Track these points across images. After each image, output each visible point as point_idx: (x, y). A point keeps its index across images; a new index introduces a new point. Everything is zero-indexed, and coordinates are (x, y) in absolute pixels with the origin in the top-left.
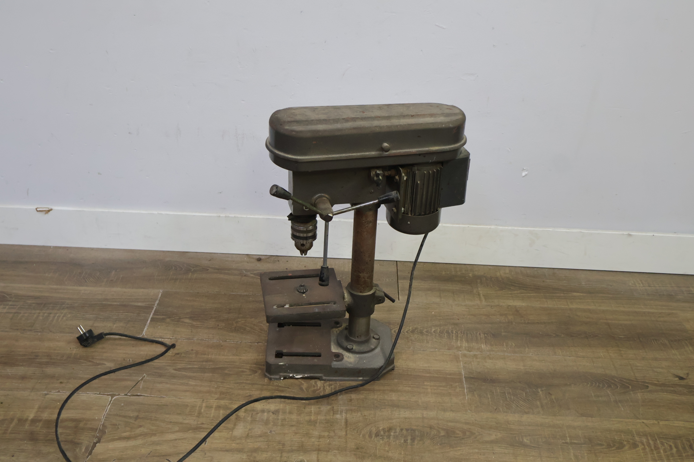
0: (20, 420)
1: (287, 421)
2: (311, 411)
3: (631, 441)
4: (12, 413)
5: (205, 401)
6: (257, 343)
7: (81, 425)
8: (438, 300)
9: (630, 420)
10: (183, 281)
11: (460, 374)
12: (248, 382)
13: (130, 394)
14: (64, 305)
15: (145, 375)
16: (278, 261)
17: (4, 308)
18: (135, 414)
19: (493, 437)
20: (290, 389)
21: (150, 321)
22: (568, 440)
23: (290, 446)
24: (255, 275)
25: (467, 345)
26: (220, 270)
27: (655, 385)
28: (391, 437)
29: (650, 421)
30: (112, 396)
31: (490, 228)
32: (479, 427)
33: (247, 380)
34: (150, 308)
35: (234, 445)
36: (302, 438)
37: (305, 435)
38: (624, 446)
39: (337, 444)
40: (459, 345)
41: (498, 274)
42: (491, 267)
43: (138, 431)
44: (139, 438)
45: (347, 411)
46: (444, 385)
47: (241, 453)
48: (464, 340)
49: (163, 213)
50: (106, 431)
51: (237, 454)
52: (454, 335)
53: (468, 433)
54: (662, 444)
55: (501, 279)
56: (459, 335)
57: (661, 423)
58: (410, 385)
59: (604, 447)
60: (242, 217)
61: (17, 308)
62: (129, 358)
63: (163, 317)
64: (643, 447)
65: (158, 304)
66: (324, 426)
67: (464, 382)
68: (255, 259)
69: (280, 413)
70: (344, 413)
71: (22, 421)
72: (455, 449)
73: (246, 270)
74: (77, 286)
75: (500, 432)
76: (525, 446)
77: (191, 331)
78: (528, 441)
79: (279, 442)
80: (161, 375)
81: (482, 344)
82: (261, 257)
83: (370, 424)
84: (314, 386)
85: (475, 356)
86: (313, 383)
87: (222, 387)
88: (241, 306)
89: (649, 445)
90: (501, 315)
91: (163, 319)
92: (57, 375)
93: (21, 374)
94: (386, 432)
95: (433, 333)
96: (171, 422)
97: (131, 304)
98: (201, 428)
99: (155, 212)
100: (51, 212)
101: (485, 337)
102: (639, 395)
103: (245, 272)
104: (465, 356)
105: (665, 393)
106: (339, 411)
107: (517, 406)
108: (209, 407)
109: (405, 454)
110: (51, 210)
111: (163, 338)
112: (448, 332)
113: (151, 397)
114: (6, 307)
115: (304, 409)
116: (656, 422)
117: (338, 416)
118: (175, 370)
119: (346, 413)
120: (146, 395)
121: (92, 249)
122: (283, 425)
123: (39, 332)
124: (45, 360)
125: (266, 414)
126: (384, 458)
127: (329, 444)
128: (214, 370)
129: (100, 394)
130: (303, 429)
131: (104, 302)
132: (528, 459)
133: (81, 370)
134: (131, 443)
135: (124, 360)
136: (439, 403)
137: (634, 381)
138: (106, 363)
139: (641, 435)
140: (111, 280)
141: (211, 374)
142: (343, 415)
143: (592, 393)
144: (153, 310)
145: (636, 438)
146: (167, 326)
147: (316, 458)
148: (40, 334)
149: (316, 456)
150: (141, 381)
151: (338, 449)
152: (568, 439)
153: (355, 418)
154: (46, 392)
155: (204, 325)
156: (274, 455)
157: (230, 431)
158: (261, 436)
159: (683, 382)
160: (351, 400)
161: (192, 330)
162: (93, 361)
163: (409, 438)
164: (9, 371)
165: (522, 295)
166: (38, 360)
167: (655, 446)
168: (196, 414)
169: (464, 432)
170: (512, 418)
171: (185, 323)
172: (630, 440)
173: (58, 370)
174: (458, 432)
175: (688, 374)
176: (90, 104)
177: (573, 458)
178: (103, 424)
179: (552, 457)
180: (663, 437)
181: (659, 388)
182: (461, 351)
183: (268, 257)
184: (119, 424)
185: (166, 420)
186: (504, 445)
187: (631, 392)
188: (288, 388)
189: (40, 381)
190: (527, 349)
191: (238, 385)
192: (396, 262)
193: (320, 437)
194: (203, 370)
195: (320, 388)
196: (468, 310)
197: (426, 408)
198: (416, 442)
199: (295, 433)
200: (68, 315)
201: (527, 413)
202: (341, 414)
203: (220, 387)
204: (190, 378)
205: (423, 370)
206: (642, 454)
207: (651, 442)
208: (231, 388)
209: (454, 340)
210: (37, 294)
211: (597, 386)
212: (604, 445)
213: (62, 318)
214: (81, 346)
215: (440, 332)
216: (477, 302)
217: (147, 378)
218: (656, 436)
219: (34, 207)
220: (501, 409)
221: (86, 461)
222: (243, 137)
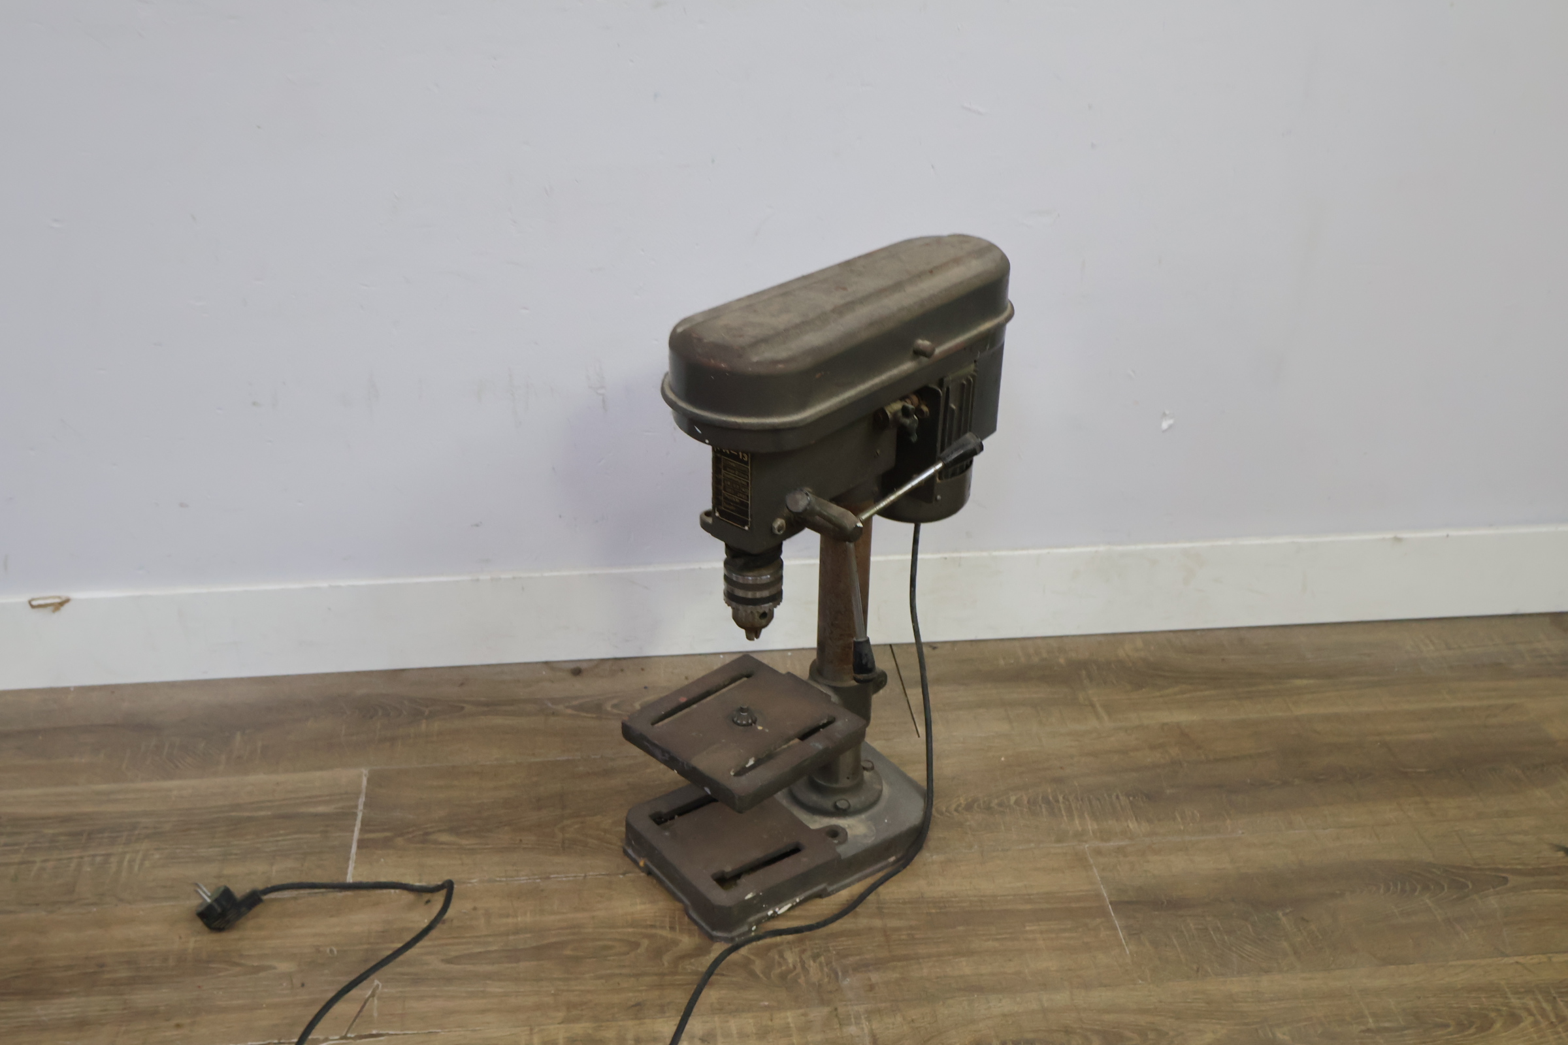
2: (788, 1023)
3: (1504, 1008)
5: (536, 1030)
6: (624, 874)
8: (1005, 727)
9: (1489, 961)
10: (411, 741)
11: (1099, 896)
12: (624, 971)
13: (353, 1036)
14: (137, 832)
15: (379, 985)
16: (622, 670)
20: (727, 976)
21: (357, 847)
22: (1371, 1023)
24: (575, 710)
25: (1096, 827)
26: (491, 706)
27: (1521, 873)
29: (1531, 957)
31: (1096, 551)
32: (1172, 1017)
33: (624, 966)
34: (347, 815)
38: (1492, 1024)
40: (1080, 829)
41: (1121, 653)
42: (1101, 639)
45: (870, 1014)
46: (1069, 926)
48: (1087, 816)
49: (342, 583)
52: (1062, 806)
53: (1152, 1035)
55: (1130, 665)
56: (1073, 806)
57: (1558, 958)
58: (994, 934)
59: (1451, 1029)
60: (531, 577)
61: (22, 851)
62: (328, 946)
63: (386, 834)
64: (1531, 1019)
65: (365, 805)
67: (1113, 914)
68: (568, 671)
69: (720, 1039)
70: (864, 1021)
73: (555, 701)
74: (158, 780)
75: (1221, 1024)
77: (460, 862)
78: (1286, 1037)
80: (417, 980)
81: (1129, 821)
82: (578, 665)
83: (929, 1040)
84: (780, 965)
85: (1120, 850)
86: (777, 957)
87: (567, 991)
88: (562, 787)
89: (1543, 1013)
90: (1153, 748)
91: (387, 839)
92: (163, 1008)
93: (72, 1015)
95: (1015, 806)
97: (302, 810)
99: (324, 584)
100: (67, 606)
101: (1131, 802)
102: (1493, 902)
103: (550, 705)
104: (1098, 852)
105: (1546, 890)
106: (852, 1016)
107: (1242, 957)
110: (67, 601)
112: (1046, 801)
113: (406, 1036)
115: (771, 1020)
116: (1543, 958)
117: (852, 1030)
118: (447, 961)
119: (869, 1020)
120: (391, 1032)
121: (172, 685)
123: (92, 904)
124: (123, 973)
128: (539, 952)
131: (233, 814)
133: (221, 989)
135: (318, 951)
136: (1069, 970)
137: (1474, 869)
138: (275, 963)
139: (1520, 993)
140: (239, 757)
141: (534, 963)
142: (862, 1024)
143: (1392, 907)
144: (355, 820)
145: (1513, 1000)
146: (400, 858)
148: (95, 909)
150: (371, 999)
152: (1370, 1020)
153: (893, 1028)
155: (488, 844)
160: (872, 988)
161: (461, 859)
162: (243, 961)
164: (45, 1010)
165: (1185, 696)
166: (107, 976)
167: (1557, 1016)
169: (1142, 1033)
170: (1237, 985)
171: (442, 843)
172: (1501, 1008)
173: (164, 996)
174: (1128, 1034)
176: (156, 343)
181: (1530, 880)
182: (1086, 842)
183: (595, 663)
187: (1475, 896)
188: (722, 974)
189: (123, 1029)
190: (1228, 821)
191: (603, 981)
192: (889, 647)
194: (513, 955)
195: (795, 968)
196: (1076, 743)
197: (1044, 987)
200: (153, 854)
201: (1267, 971)
202: (857, 1024)
203: (563, 991)
204: (489, 976)
205: (1015, 895)
206: (1535, 1036)
207: (1545, 1005)
208: (589, 991)
209: (1065, 818)
210: (65, 810)
211: (1399, 890)
212: (1447, 1026)
213: (141, 864)
214: (206, 929)
215: (1029, 802)
216: (1093, 723)
217: (386, 990)
218: (1553, 991)
219: (25, 598)
220: (1209, 970)
222: (528, 392)
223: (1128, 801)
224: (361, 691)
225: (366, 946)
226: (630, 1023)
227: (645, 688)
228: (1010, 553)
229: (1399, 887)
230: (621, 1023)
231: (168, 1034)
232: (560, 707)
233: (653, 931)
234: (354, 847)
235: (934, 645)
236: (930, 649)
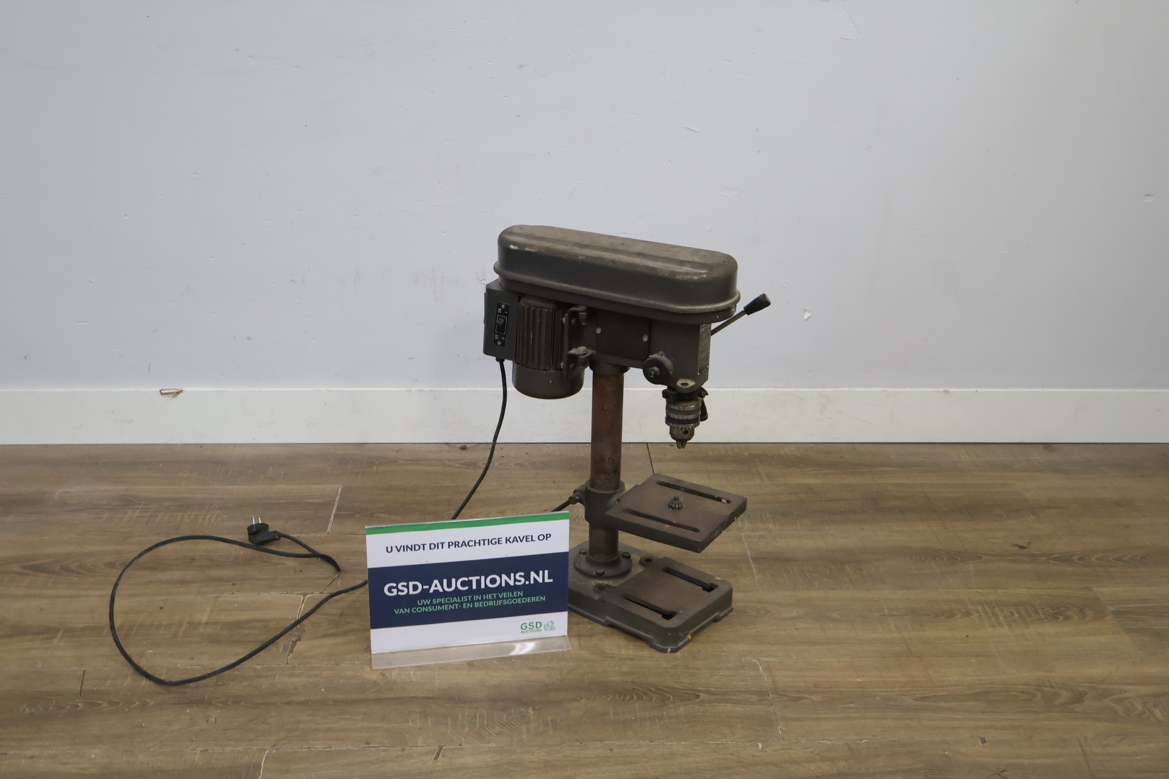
0: (190, 624)
3: (964, 610)
4: (177, 617)
7: (272, 625)
9: (961, 590)
10: (367, 474)
11: (746, 555)
14: (213, 506)
15: (341, 572)
17: (134, 512)
18: (339, 611)
19: (794, 613)
21: (334, 517)
22: (887, 612)
24: (461, 465)
25: (750, 526)
26: (413, 461)
27: (989, 555)
29: (985, 590)
30: (305, 595)
31: (767, 391)
32: (775, 605)
34: (330, 504)
38: (955, 615)
40: (741, 526)
41: (782, 452)
42: (772, 445)
43: (347, 627)
44: (349, 635)
48: (746, 521)
49: (334, 389)
50: (306, 629)
53: (762, 612)
54: (1002, 611)
55: (786, 457)
57: (999, 591)
60: (440, 391)
61: (151, 511)
63: (350, 512)
64: (978, 614)
65: (340, 500)
67: (752, 563)
68: (459, 448)
71: (193, 625)
73: (448, 460)
74: (226, 485)
75: (801, 609)
76: (834, 620)
78: (837, 616)
80: (361, 572)
81: (770, 524)
82: (465, 445)
85: (762, 536)
89: (985, 612)
90: (790, 494)
91: (351, 515)
92: (225, 577)
93: (177, 578)
97: (304, 501)
99: (323, 389)
100: (180, 394)
101: (773, 516)
102: (971, 566)
103: (447, 462)
104: (749, 537)
105: (1002, 563)
107: (821, 583)
110: (181, 391)
111: (356, 534)
114: (136, 511)
116: (992, 590)
121: (235, 445)
124: (205, 563)
127: (591, 629)
129: (287, 593)
131: (267, 501)
132: (839, 632)
133: (257, 571)
134: (340, 640)
137: (964, 552)
138: (286, 563)
139: (975, 604)
140: (271, 478)
143: (912, 566)
144: (334, 506)
145: (969, 607)
146: (357, 522)
149: (578, 642)
150: (337, 579)
154: (215, 595)
159: (1023, 551)
162: (269, 561)
164: (162, 576)
165: (815, 472)
167: (993, 614)
169: (758, 611)
170: (814, 594)
172: (961, 609)
173: (226, 572)
174: (750, 611)
175: (1029, 543)
176: (242, 244)
177: (893, 629)
179: (868, 629)
180: (1002, 605)
181: (995, 558)
182: (743, 532)
183: (475, 445)
184: (321, 622)
186: (808, 621)
187: (961, 564)
189: (205, 585)
190: (827, 527)
192: (646, 444)
201: (833, 589)
206: (977, 621)
207: (987, 609)
210: (175, 496)
211: (917, 559)
212: (930, 615)
213: (216, 520)
216: (758, 482)
217: (345, 575)
218: (994, 604)
219: (159, 390)
220: (801, 587)
221: (287, 660)
222: (443, 281)
223: (770, 516)
224: (339, 452)
227: (503, 457)
231: (227, 588)
232: (453, 463)
234: (332, 517)
235: (672, 444)
236: (670, 446)
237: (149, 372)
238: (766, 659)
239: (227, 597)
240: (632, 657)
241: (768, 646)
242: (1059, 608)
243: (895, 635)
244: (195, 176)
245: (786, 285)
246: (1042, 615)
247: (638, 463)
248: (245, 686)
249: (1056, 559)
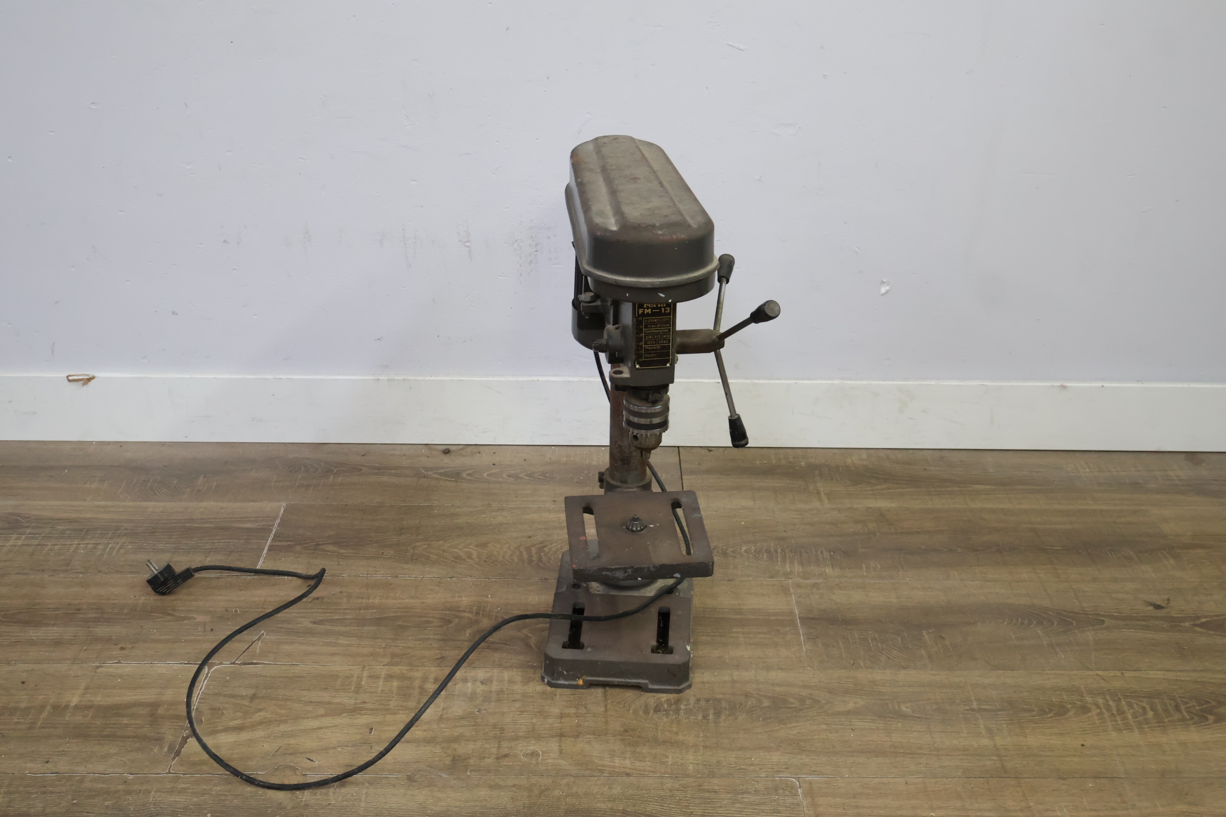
0: (55, 707)
1: (506, 693)
3: (1079, 703)
4: (41, 697)
5: (367, 668)
6: (450, 578)
7: (161, 711)
8: (750, 503)
9: (1075, 672)
10: (320, 488)
11: (791, 613)
12: (437, 637)
13: (239, 663)
14: (119, 532)
15: (263, 632)
16: (479, 453)
17: (18, 539)
18: (251, 692)
19: (851, 706)
20: (509, 645)
21: (268, 550)
22: (975, 705)
23: (513, 732)
24: (440, 475)
25: (801, 570)
26: (380, 470)
27: (1115, 618)
28: (681, 711)
29: (1109, 672)
30: (210, 666)
31: (832, 384)
32: (826, 692)
33: (438, 634)
34: (266, 530)
35: (418, 732)
36: (532, 719)
37: (538, 714)
38: (1068, 710)
39: (592, 726)
40: (789, 570)
41: (849, 461)
42: (837, 451)
43: (257, 717)
44: (259, 727)
46: (765, 631)
47: (433, 744)
48: (796, 563)
49: (283, 377)
50: (203, 718)
51: (425, 746)
52: (779, 555)
53: (808, 702)
54: (1130, 705)
55: (854, 469)
56: (787, 555)
57: (1127, 674)
58: (709, 632)
59: (1034, 713)
60: (416, 380)
61: (40, 538)
62: (234, 608)
63: (289, 543)
64: (1099, 711)
65: (279, 524)
66: (568, 699)
67: (799, 625)
68: (440, 451)
69: (495, 683)
71: (59, 709)
72: (788, 725)
73: (425, 468)
74: (140, 501)
75: (861, 698)
76: (904, 716)
77: (337, 563)
78: (908, 710)
79: (495, 726)
80: (290, 632)
81: (826, 568)
82: (449, 447)
85: (815, 585)
87: (394, 646)
88: (420, 522)
89: (1108, 708)
90: (857, 522)
91: (289, 546)
92: (114, 637)
93: (52, 638)
94: (672, 704)
95: (744, 553)
96: (311, 702)
97: (234, 525)
98: (362, 709)
99: (269, 377)
100: (92, 381)
101: (831, 556)
102: (1090, 635)
103: (423, 471)
104: (799, 586)
105: (1132, 630)
107: (888, 658)
108: (374, 677)
109: (706, 736)
110: (93, 378)
112: (768, 551)
113: (276, 666)
114: (21, 537)
116: (1118, 673)
118: (314, 623)
120: (267, 663)
121: (163, 444)
122: (499, 700)
123: (80, 573)
124: (91, 615)
125: (469, 684)
126: (671, 743)
127: (578, 726)
128: (379, 621)
129: (188, 664)
130: (533, 705)
131: (187, 525)
132: (910, 736)
133: (156, 629)
134: (245, 736)
135: (227, 611)
136: (759, 658)
137: (1081, 614)
138: (195, 616)
139: (1094, 694)
140: (199, 491)
141: (374, 628)
143: (1011, 634)
144: (271, 533)
145: (1087, 698)
146: (296, 558)
147: (557, 748)
148: (81, 576)
149: (558, 745)
150: (257, 642)
151: (594, 734)
152: (975, 703)
154: (97, 664)
155: (360, 554)
156: (487, 746)
157: (411, 713)
158: (464, 718)
159: (1160, 613)
161: (339, 562)
162: (174, 613)
163: (711, 712)
164: (33, 633)
165: (889, 491)
166: (80, 616)
167: (1118, 710)
168: (352, 689)
169: (802, 700)
170: (879, 675)
171: (327, 551)
172: (1076, 702)
173: (116, 630)
174: (791, 700)
175: (1168, 600)
176: (158, 195)
177: (983, 731)
178: (197, 708)
179: (949, 732)
180: (1130, 696)
181: (1122, 623)
182: (791, 579)
183: (461, 447)
184: (224, 708)
185: (303, 699)
186: (869, 717)
187: (1076, 631)
188: (506, 644)
189: (85, 648)
190: (901, 572)
191: (421, 642)
192: (677, 448)
193: (562, 716)
194: (361, 622)
196: (800, 516)
197: (737, 667)
198: (723, 717)
199: (520, 711)
200: (127, 546)
201: (904, 668)
203: (391, 646)
204: (339, 634)
205: (730, 609)
206: (1097, 722)
207: (1111, 703)
208: (409, 648)
209: (780, 563)
210: (74, 515)
211: (1019, 623)
212: (1033, 711)
213: (118, 551)
214: (153, 592)
215: (755, 551)
216: (816, 504)
217: (268, 637)
218: (1119, 695)
219: (65, 375)
220: (862, 664)
221: (171, 766)
222: (416, 242)
223: (829, 555)
224: (291, 456)
225: (260, 610)
226: (433, 669)
227: (494, 464)
228: (767, 382)
229: (1020, 621)
230: (427, 668)
231: (114, 653)
232: (430, 473)
233: (464, 614)
234: (267, 548)
235: (711, 449)
236: (707, 451)
237: (52, 353)
238: (809, 778)
239: (111, 668)
240: (628, 771)
241: (813, 757)
242: (1208, 702)
243: (986, 742)
244: (94, 107)
245: (858, 250)
246: (1185, 714)
247: (664, 475)
248: (108, 807)
249: (1202, 625)
